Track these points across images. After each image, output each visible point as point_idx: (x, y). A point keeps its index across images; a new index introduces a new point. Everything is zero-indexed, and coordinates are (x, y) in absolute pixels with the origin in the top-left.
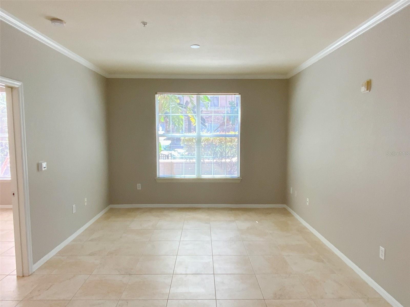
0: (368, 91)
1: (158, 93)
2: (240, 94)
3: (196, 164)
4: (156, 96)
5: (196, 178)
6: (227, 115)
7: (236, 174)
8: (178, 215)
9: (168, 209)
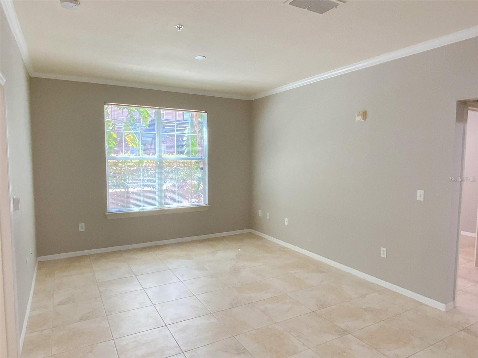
0: (364, 120)
1: (107, 103)
2: (206, 112)
3: (157, 193)
4: (106, 106)
5: (158, 209)
6: (191, 135)
7: (203, 201)
8: (148, 256)
9: (126, 251)
